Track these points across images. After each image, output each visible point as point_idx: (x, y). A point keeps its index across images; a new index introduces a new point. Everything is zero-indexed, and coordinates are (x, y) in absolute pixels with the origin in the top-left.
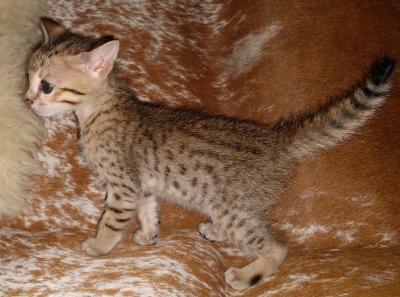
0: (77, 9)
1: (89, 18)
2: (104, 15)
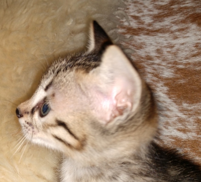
0: (156, 3)
1: (175, 10)
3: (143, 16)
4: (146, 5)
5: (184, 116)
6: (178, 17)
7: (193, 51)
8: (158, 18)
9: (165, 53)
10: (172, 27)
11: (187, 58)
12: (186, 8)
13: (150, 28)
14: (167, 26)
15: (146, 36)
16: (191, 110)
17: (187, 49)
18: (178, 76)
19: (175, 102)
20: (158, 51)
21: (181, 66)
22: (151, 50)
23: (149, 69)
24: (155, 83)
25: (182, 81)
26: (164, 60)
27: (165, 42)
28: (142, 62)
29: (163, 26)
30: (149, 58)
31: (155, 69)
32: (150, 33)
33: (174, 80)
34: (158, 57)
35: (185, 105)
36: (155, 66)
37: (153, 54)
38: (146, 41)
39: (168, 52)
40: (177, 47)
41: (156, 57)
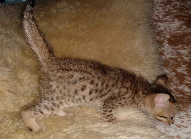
0: (164, 10)
1: (170, 13)
2: (178, 11)
3: (160, 15)
4: (160, 11)
5: (173, 51)
6: (171, 16)
7: (176, 29)
8: (165, 16)
9: (167, 29)
10: (169, 20)
11: (174, 31)
12: (174, 13)
13: (162, 20)
14: (168, 19)
15: (161, 23)
16: (175, 49)
17: (174, 28)
18: (171, 37)
19: (170, 46)
20: (165, 29)
21: (172, 34)
22: (162, 28)
23: (162, 35)
24: (164, 40)
25: (172, 39)
26: (167, 32)
27: (167, 25)
28: (160, 33)
29: (166, 19)
30: (162, 31)
31: (164, 35)
32: (162, 22)
33: (170, 39)
34: (165, 31)
35: (173, 47)
36: (164, 34)
37: (163, 30)
38: (161, 25)
39: (168, 29)
40: (171, 27)
41: (164, 30)
